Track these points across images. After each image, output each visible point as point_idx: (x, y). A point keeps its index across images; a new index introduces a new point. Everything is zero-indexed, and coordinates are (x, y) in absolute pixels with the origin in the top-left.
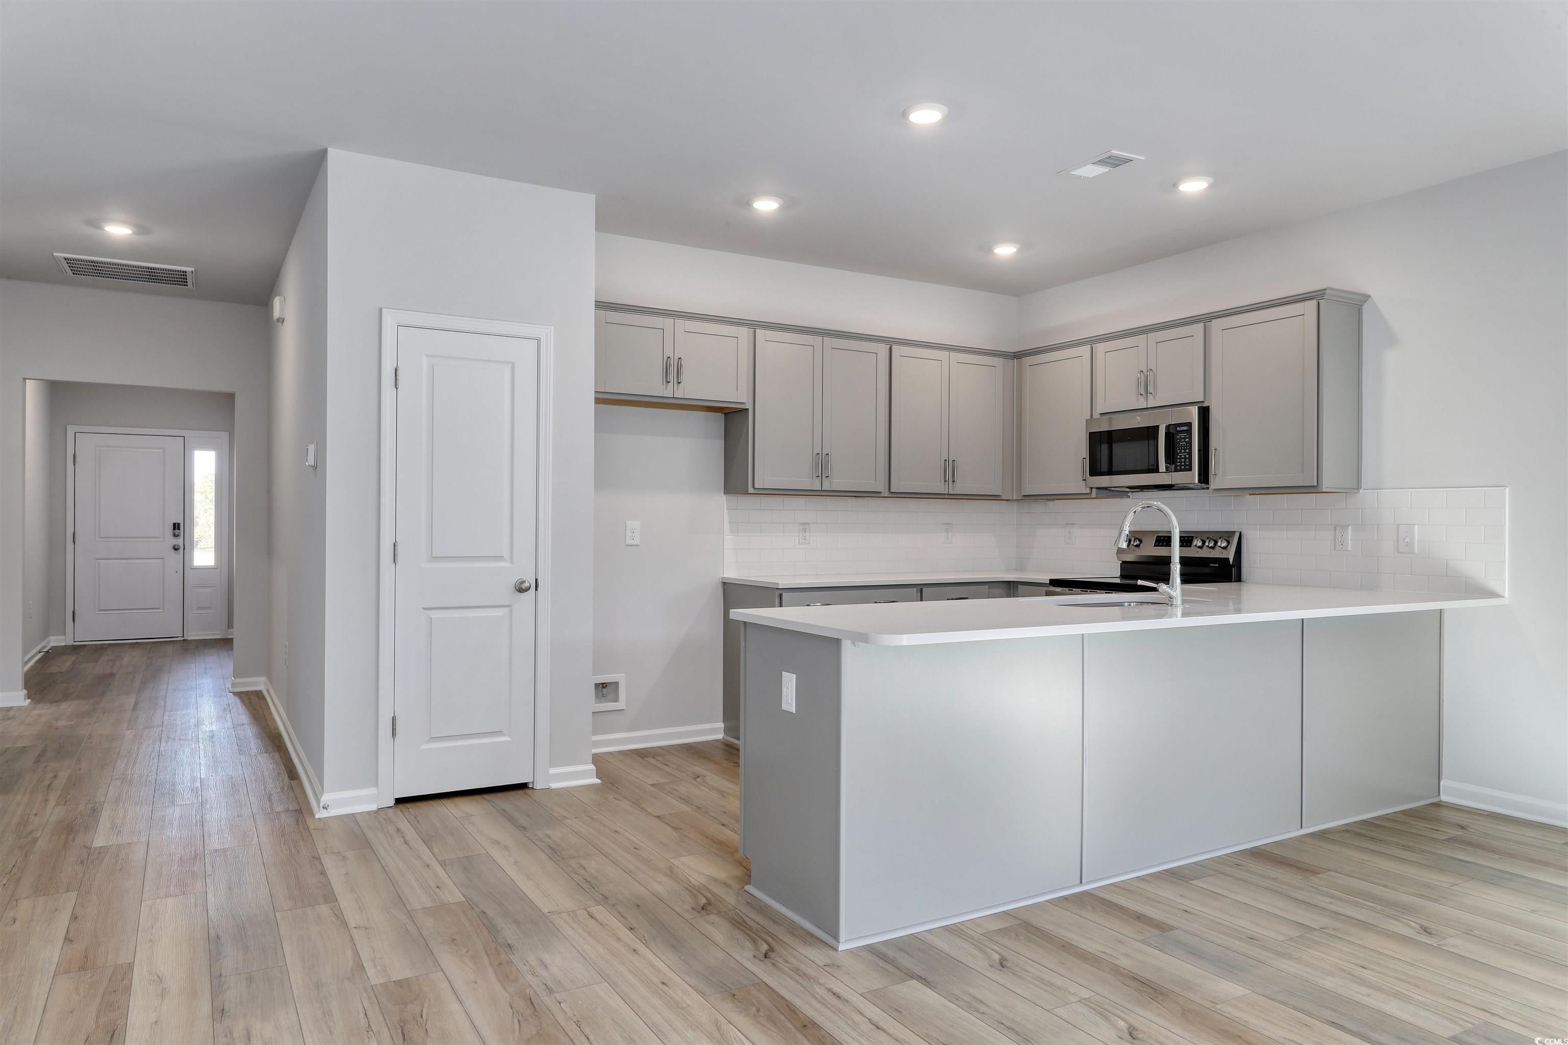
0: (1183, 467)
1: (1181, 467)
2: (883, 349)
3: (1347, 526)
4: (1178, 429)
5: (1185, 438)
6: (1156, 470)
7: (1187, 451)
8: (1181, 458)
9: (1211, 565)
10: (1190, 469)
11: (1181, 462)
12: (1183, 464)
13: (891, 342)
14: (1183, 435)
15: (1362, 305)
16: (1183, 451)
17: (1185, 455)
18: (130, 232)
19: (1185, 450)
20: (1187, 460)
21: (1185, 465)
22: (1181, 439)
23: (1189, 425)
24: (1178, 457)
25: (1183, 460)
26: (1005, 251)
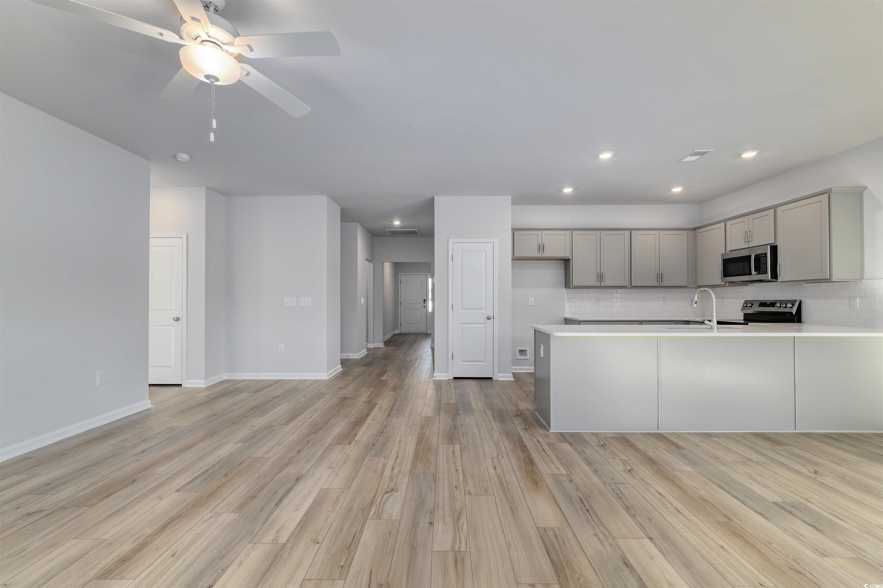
0: (763, 272)
1: (762, 273)
2: (627, 233)
3: (856, 297)
4: (761, 256)
5: (764, 259)
6: (750, 274)
7: (765, 265)
8: (762, 269)
9: (786, 315)
10: (766, 273)
11: (762, 270)
12: (763, 271)
13: (630, 230)
14: (763, 258)
15: (863, 192)
16: (763, 265)
17: (764, 267)
18: (399, 223)
19: (764, 265)
20: (765, 269)
21: (764, 271)
22: (762, 260)
23: (766, 254)
24: (761, 268)
25: (763, 269)
26: (677, 190)
